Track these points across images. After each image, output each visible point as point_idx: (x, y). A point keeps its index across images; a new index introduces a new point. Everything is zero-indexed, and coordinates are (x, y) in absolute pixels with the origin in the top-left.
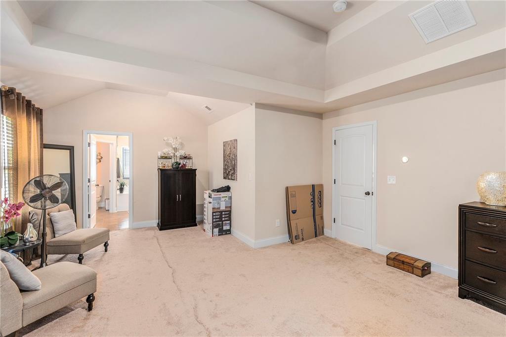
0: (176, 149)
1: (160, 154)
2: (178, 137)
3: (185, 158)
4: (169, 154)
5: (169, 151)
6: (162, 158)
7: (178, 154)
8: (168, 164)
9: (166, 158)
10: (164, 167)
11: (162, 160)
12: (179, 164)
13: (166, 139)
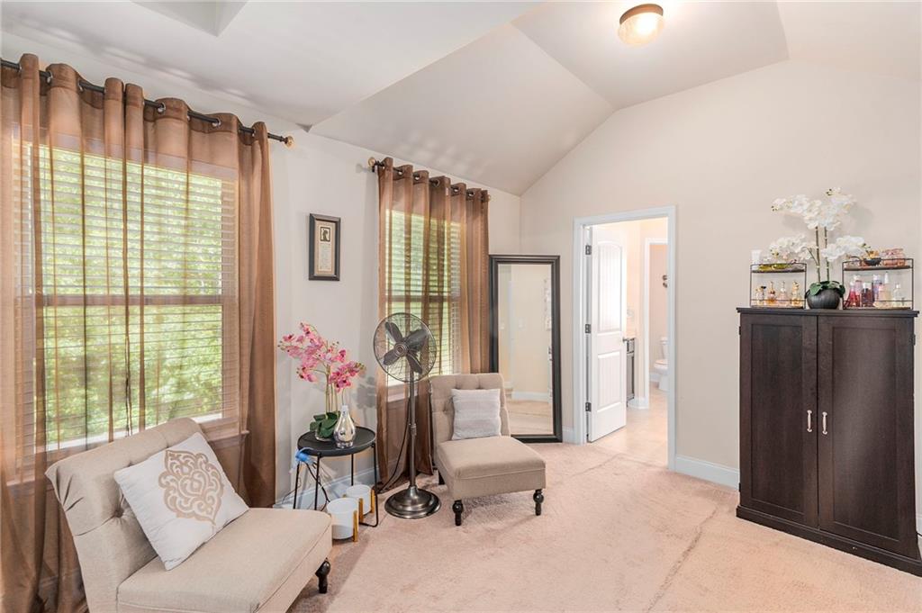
0: (823, 236)
1: (756, 258)
2: (836, 190)
3: (873, 264)
4: (792, 253)
5: (795, 244)
6: (765, 269)
7: (832, 252)
8: (791, 292)
9: (781, 269)
10: (772, 300)
11: (768, 280)
12: (840, 291)
13: (778, 202)
